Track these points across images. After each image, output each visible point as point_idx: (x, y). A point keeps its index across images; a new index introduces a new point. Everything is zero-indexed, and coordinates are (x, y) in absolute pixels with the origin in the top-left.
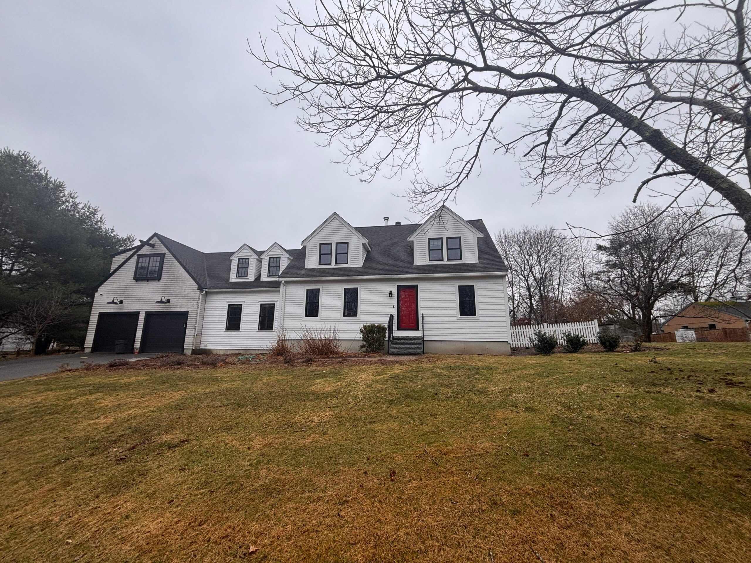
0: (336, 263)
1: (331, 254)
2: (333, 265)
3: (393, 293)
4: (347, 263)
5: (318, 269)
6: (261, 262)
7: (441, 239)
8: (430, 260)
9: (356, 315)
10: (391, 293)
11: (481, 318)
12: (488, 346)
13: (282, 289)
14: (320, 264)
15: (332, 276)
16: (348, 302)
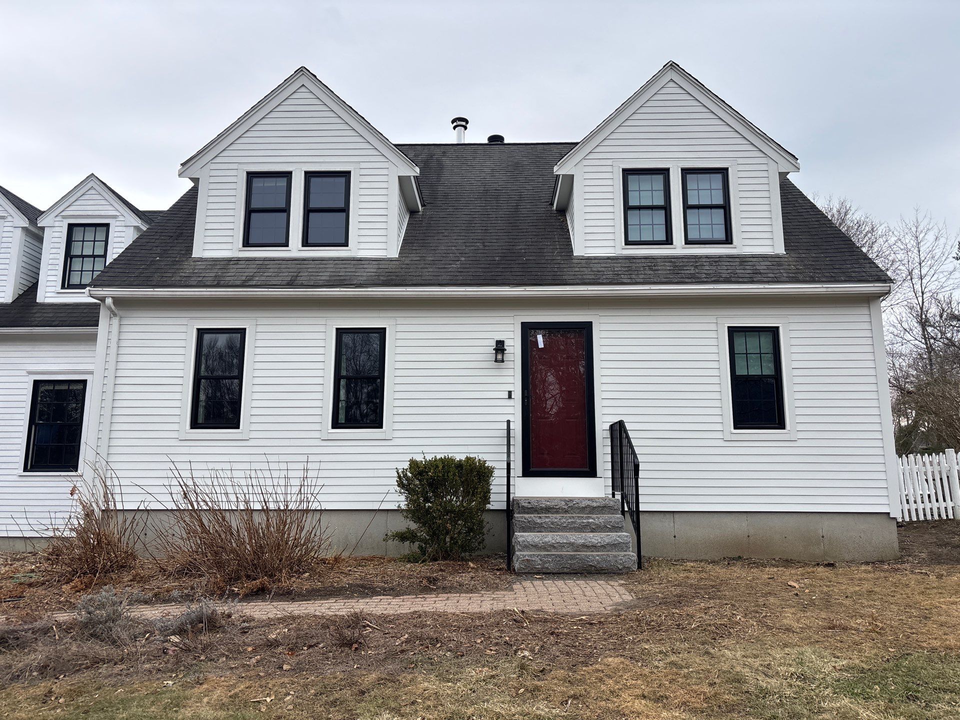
0: (306, 243)
1: (286, 210)
2: (295, 249)
3: (509, 350)
4: (346, 244)
5: (238, 260)
6: (40, 239)
7: (665, 172)
8: (628, 243)
9: (378, 424)
10: (500, 347)
11: (801, 435)
12: (826, 527)
13: (105, 326)
14: (247, 243)
15: (291, 284)
16: (348, 378)
